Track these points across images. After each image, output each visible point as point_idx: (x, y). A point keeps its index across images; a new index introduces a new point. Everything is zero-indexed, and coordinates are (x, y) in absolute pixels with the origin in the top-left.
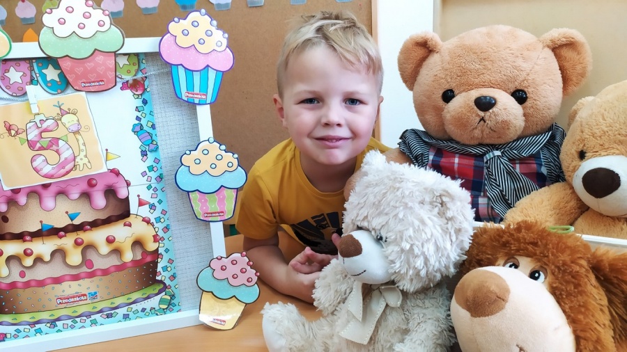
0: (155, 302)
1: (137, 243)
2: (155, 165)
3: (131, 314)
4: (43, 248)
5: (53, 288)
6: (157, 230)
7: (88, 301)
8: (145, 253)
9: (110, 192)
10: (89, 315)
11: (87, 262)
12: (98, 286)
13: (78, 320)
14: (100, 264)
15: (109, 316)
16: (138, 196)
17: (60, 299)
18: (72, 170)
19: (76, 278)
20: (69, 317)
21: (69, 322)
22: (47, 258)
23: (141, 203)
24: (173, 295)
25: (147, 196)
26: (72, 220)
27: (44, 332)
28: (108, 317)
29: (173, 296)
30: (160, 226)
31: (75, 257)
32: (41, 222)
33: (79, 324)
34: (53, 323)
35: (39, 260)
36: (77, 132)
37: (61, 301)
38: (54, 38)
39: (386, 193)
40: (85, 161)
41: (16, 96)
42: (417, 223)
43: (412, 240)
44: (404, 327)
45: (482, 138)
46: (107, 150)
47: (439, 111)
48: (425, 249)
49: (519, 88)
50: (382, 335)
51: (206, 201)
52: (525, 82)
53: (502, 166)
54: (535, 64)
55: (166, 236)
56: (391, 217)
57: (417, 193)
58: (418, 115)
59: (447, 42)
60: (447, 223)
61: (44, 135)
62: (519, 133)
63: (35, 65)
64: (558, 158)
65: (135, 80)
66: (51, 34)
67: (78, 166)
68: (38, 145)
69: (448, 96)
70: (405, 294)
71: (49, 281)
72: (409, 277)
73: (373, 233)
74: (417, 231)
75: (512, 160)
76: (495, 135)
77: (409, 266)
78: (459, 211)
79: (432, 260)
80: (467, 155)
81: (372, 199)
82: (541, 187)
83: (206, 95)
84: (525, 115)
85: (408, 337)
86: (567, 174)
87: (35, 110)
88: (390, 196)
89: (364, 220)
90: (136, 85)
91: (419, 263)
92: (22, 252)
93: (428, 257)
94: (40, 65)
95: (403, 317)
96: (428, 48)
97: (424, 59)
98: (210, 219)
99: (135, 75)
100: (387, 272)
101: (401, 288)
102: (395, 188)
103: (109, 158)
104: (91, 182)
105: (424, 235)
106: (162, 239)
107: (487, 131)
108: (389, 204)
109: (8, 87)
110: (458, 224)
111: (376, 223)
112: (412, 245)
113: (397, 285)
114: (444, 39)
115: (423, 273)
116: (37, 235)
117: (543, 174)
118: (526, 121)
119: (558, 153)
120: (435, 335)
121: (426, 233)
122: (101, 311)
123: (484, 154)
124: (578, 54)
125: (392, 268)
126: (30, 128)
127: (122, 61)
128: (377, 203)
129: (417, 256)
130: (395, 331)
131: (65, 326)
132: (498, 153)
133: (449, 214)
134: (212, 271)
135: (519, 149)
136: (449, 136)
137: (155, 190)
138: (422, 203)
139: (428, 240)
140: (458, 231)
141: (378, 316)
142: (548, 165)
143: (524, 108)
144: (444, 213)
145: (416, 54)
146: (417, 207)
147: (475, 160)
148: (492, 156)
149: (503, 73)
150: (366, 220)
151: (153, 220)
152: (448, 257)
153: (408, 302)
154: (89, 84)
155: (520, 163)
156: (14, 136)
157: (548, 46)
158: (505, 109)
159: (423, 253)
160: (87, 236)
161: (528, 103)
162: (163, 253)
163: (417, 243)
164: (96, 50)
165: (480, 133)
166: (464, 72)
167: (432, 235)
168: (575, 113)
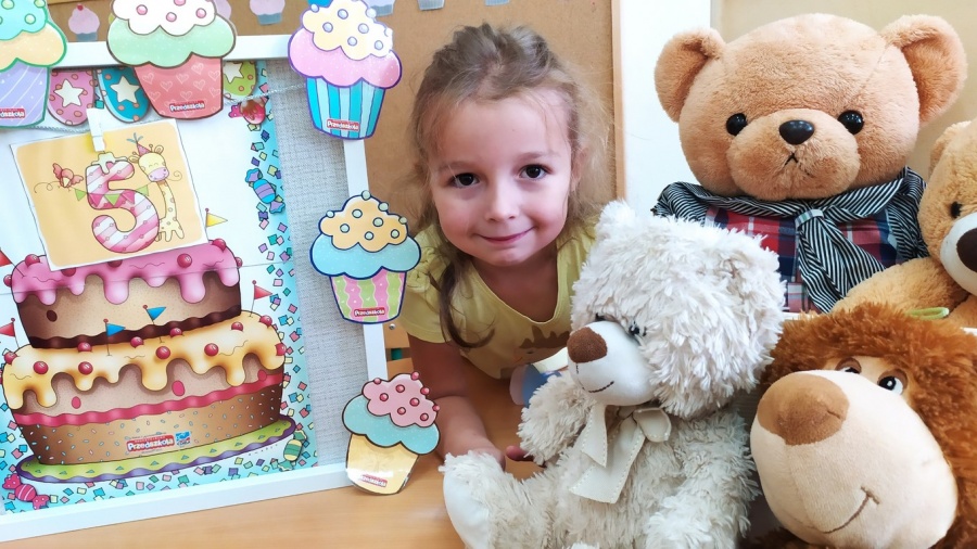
0: (277, 450)
1: (252, 357)
2: (279, 234)
3: (241, 468)
4: (108, 361)
5: (122, 426)
6: (281, 335)
7: (176, 447)
8: (263, 372)
9: (212, 276)
10: (176, 469)
11: (175, 386)
12: (191, 424)
13: (159, 476)
14: (194, 388)
15: (206, 471)
16: (254, 282)
17: (133, 442)
18: (154, 239)
19: (157, 409)
20: (146, 472)
21: (146, 480)
22: (114, 377)
23: (258, 294)
24: (306, 440)
25: (266, 282)
26: (153, 319)
27: (108, 495)
28: (205, 473)
29: (305, 442)
30: (287, 330)
31: (156, 378)
32: (106, 321)
33: (161, 484)
34: (121, 480)
35: (101, 380)
36: (162, 182)
37: (134, 446)
38: (130, 35)
39: (642, 259)
40: (175, 226)
41: (72, 126)
42: (694, 303)
43: (687, 331)
44: (675, 474)
45: (791, 188)
46: (207, 210)
47: (721, 149)
48: (709, 345)
49: (850, 108)
50: (640, 489)
51: (358, 290)
52: (860, 98)
53: (825, 232)
54: (875, 70)
55: (295, 346)
56: (652, 296)
57: (693, 257)
58: (688, 159)
59: (733, 43)
60: (743, 303)
61: (112, 185)
62: (852, 179)
63: (100, 77)
64: (915, 220)
65: (250, 102)
66: (126, 30)
67: (163, 234)
68: (103, 201)
69: (736, 124)
70: (676, 420)
71: (115, 414)
72: (683, 391)
73: (623, 323)
74: (694, 315)
75: (841, 225)
76: (813, 182)
77: (683, 371)
78: (761, 284)
79: (721, 363)
80: (768, 217)
81: (619, 270)
82: (888, 266)
83: (358, 124)
84: (860, 151)
85: (682, 489)
86: (930, 244)
87: (99, 146)
88: (649, 264)
89: (607, 304)
90: (253, 110)
91: (700, 367)
92: (75, 367)
93: (714, 357)
94: (109, 77)
95: (673, 458)
96: (702, 53)
97: (696, 70)
98: (364, 319)
99: (251, 94)
100: (648, 383)
101: (670, 410)
102: (656, 252)
103: (210, 223)
104: (183, 260)
105: (706, 323)
106: (290, 350)
107: (800, 176)
108: (647, 277)
109: (61, 111)
110: (760, 302)
111: (627, 307)
112: (687, 339)
113: (662, 406)
114: (728, 38)
115: (705, 384)
116: (99, 341)
117: (889, 246)
118: (863, 161)
119: (915, 212)
120: (727, 482)
121: (709, 319)
122: (194, 464)
123: (796, 215)
124: (944, 55)
125: (656, 376)
126: (91, 174)
127: (232, 72)
128: (628, 275)
129: (695, 357)
130: (661, 480)
131: (140, 487)
132: (817, 213)
133: (746, 288)
134: (365, 401)
135: (852, 206)
136: (739, 189)
137: (280, 273)
138: (701, 272)
139: (713, 330)
140: (761, 315)
141: (633, 457)
142: (898, 233)
143: (858, 140)
144: (737, 288)
145: (684, 63)
146: (693, 278)
147: (781, 225)
148: (808, 218)
149: (824, 84)
150: (610, 305)
151: (275, 321)
152: (745, 358)
153: (680, 434)
154: (181, 107)
155: (853, 230)
156: (68, 186)
157: (895, 44)
158: (829, 140)
159: (706, 351)
160: (177, 345)
161: (865, 132)
162: (291, 373)
163: (696, 335)
164: (192, 53)
165: (788, 179)
166: (760, 86)
167: (719, 322)
168: (942, 147)
